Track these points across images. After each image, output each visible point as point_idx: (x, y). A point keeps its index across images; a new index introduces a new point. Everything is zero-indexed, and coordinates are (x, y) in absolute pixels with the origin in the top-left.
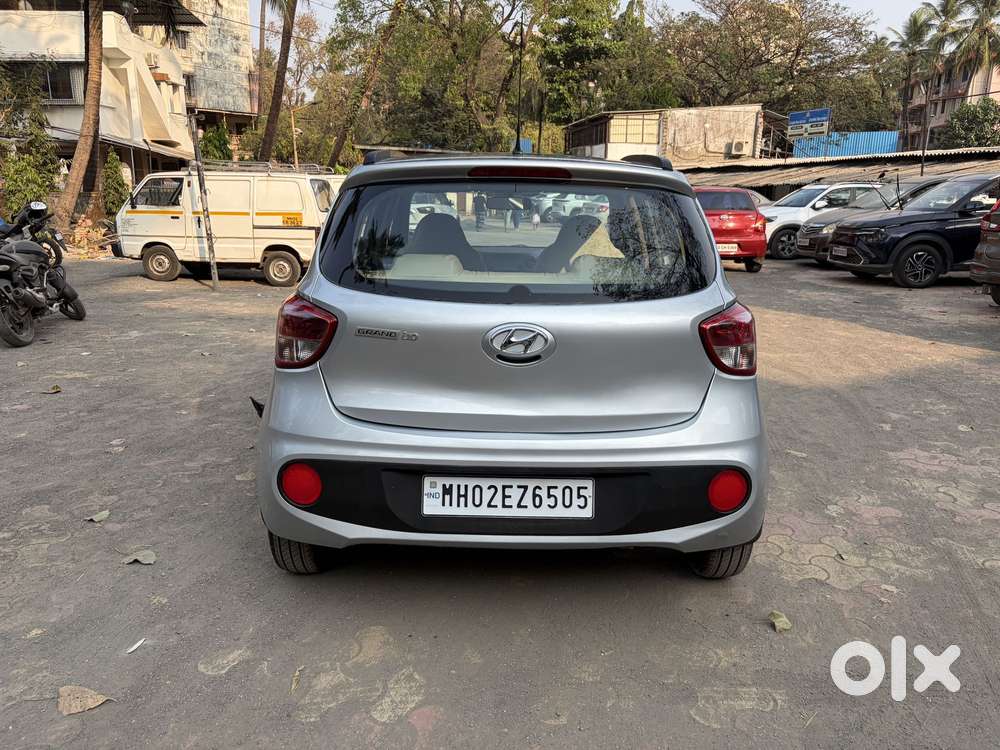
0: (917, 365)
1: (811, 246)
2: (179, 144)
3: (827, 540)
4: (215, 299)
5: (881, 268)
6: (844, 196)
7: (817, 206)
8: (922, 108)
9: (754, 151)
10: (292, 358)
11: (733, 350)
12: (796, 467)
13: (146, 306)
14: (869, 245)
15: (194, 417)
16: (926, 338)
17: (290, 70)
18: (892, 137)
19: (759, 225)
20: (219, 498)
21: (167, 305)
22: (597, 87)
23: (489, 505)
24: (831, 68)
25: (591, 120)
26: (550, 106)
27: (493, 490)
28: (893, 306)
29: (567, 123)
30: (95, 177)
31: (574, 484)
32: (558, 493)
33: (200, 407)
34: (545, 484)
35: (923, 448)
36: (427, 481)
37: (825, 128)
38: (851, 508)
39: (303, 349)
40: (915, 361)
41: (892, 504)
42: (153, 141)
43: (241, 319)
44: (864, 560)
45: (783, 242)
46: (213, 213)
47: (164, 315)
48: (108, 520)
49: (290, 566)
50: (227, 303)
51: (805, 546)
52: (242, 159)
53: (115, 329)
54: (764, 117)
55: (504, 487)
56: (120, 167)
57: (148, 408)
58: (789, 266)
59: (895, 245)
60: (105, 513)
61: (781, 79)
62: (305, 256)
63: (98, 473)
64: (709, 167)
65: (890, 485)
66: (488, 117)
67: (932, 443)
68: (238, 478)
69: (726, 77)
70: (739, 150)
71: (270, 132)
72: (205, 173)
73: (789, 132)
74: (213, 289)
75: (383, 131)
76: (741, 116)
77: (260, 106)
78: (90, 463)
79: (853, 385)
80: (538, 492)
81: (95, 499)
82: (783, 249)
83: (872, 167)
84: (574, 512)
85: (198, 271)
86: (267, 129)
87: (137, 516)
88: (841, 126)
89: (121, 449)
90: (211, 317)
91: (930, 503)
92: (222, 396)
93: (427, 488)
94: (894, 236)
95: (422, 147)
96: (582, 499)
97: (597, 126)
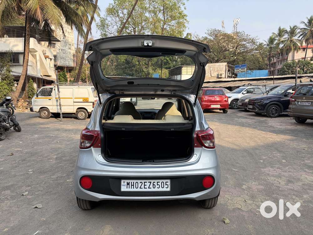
0: (272, 142)
1: (242, 105)
2: (51, 76)
3: (242, 196)
4: (61, 124)
5: (263, 112)
6: (252, 90)
7: (244, 93)
8: (275, 63)
9: (225, 76)
10: (84, 146)
11: (208, 141)
12: (234, 174)
13: (40, 127)
14: (259, 105)
15: (54, 162)
16: (275, 133)
17: (86, 54)
18: (266, 72)
19: (226, 99)
20: (62, 187)
21: (46, 126)
22: (178, 58)
23: (140, 188)
24: (247, 52)
25: (176, 68)
26: (164, 64)
27: (141, 183)
28: (266, 123)
29: (169, 69)
30: (25, 87)
31: (165, 181)
32: (160, 184)
33: (56, 158)
34: (156, 181)
35: (272, 167)
36: (122, 181)
37: (245, 70)
38: (250, 186)
39: (87, 143)
40: (271, 141)
41: (262, 185)
42: (43, 75)
43: (69, 130)
44: (252, 202)
45: (234, 104)
46: (62, 98)
47: (45, 130)
48: (28, 195)
49: (83, 208)
50: (65, 125)
51: (235, 198)
52: (70, 81)
53: (30, 134)
54: (228, 66)
55: (144, 182)
56: (33, 84)
57: (40, 159)
58: (236, 111)
59: (266, 105)
60: (27, 193)
61: (232, 55)
62: (89, 111)
63: (25, 180)
64: (212, 81)
65: (261, 179)
66: (146, 67)
67: (275, 166)
68: (68, 181)
69: (216, 55)
70: (221, 76)
71: (79, 72)
72: (59, 86)
73: (235, 71)
74: (61, 121)
75: (114, 71)
76: (221, 66)
77: (76, 64)
78: (22, 177)
79: (253, 148)
80: (154, 183)
81: (24, 188)
82: (234, 106)
83: (260, 81)
84: (165, 189)
85: (56, 115)
86: (79, 71)
87: (36, 193)
88: (251, 69)
89: (32, 172)
90: (60, 130)
91: (273, 184)
92: (63, 155)
93: (122, 183)
94: (265, 102)
95: (126, 76)
96: (167, 185)
97: (178, 70)
